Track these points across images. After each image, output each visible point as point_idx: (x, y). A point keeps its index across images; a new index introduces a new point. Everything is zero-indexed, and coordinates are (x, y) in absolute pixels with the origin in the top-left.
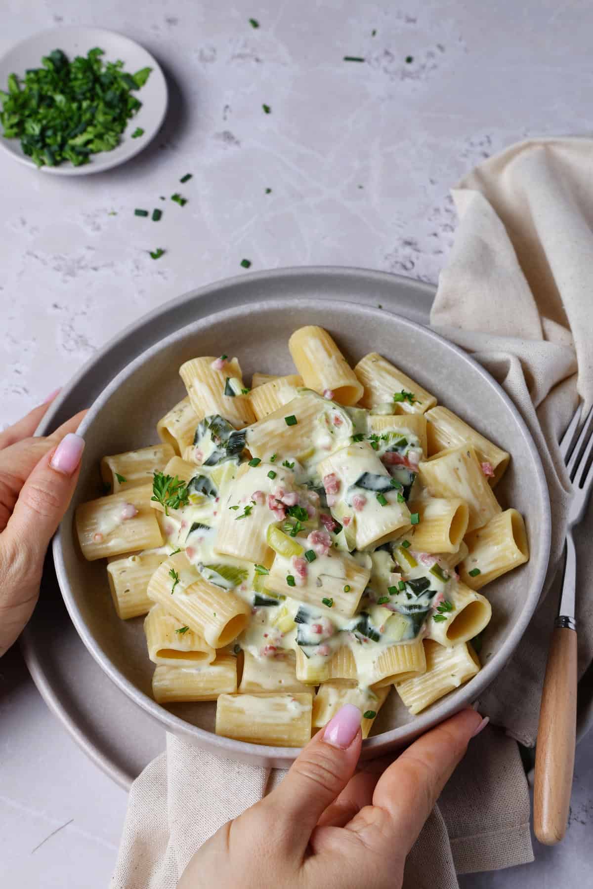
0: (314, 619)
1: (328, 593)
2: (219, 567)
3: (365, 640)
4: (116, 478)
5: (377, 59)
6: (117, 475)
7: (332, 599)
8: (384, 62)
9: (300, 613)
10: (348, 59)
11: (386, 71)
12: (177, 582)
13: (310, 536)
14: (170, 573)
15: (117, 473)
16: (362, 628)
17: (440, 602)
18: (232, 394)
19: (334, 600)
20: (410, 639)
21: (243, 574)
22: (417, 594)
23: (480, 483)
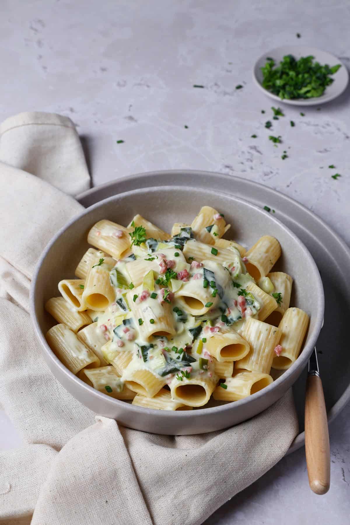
0: (130, 326)
1: (144, 318)
2: (120, 275)
3: (140, 357)
4: (131, 223)
5: (211, 87)
6: (133, 222)
7: (143, 322)
8: (215, 88)
9: (128, 320)
10: (196, 86)
11: (216, 92)
12: (99, 265)
13: (163, 289)
14: (101, 259)
15: (134, 222)
16: (144, 349)
17: (187, 371)
18: (210, 231)
19: (144, 323)
20: (159, 374)
21: (126, 287)
22: (183, 360)
23: (267, 350)
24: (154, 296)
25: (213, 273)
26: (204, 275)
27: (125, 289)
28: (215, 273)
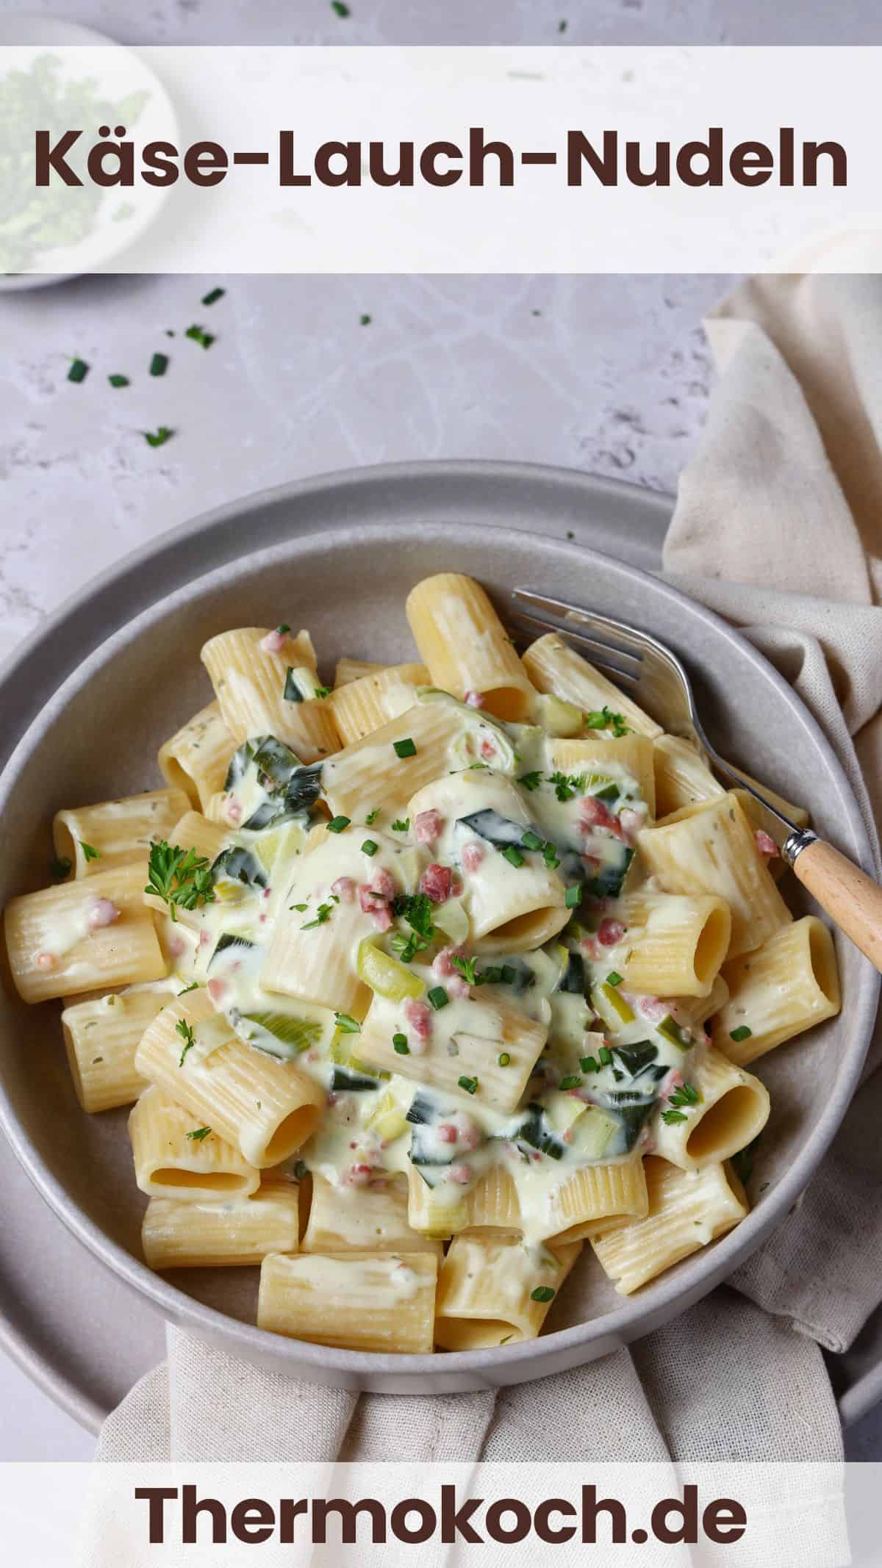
0: (441, 1115)
1: (469, 1067)
2: (270, 1018)
3: (537, 1156)
4: (80, 852)
6: (82, 844)
7: (476, 1078)
9: (416, 1104)
12: (190, 1044)
13: (437, 960)
14: (178, 1027)
15: (81, 840)
16: (530, 1133)
17: (676, 1087)
18: (298, 697)
19: (480, 1080)
20: (619, 1154)
21: (313, 1031)
22: (633, 1072)
23: (752, 869)
24: (440, 998)
25: (489, 811)
26: (482, 835)
27: (317, 1039)
28: (490, 807)
